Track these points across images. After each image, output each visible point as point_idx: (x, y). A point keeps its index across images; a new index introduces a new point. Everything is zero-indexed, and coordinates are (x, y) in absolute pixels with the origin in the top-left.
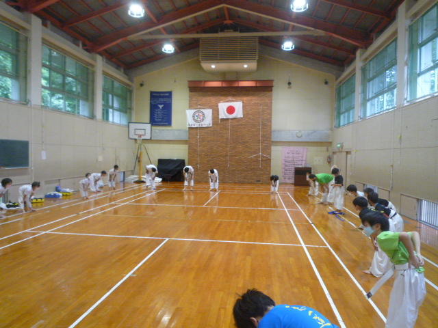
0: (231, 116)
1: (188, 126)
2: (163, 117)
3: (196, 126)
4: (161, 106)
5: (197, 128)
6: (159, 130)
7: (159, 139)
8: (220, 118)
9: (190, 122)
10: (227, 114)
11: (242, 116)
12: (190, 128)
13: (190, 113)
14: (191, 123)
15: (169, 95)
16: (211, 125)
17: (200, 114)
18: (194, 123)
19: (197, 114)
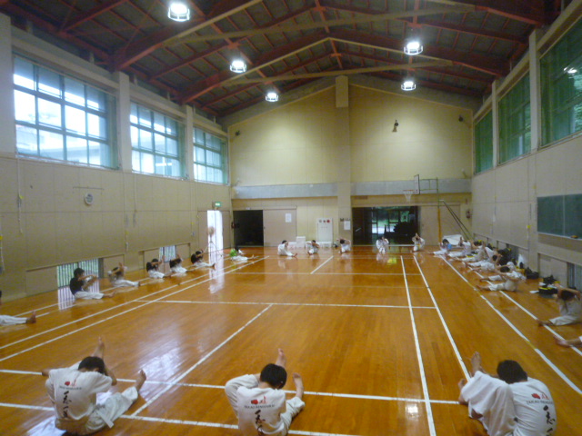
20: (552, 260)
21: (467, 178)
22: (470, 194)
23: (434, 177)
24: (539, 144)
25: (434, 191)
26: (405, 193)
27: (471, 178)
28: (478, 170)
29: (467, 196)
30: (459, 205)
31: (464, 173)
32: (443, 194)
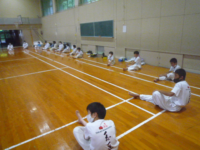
20: (88, 45)
21: (39, 18)
22: (41, 25)
23: (27, 17)
24: (79, 4)
25: (27, 23)
26: (15, 24)
27: (40, 18)
28: (43, 15)
29: (40, 25)
30: (38, 29)
31: (38, 16)
32: (31, 25)
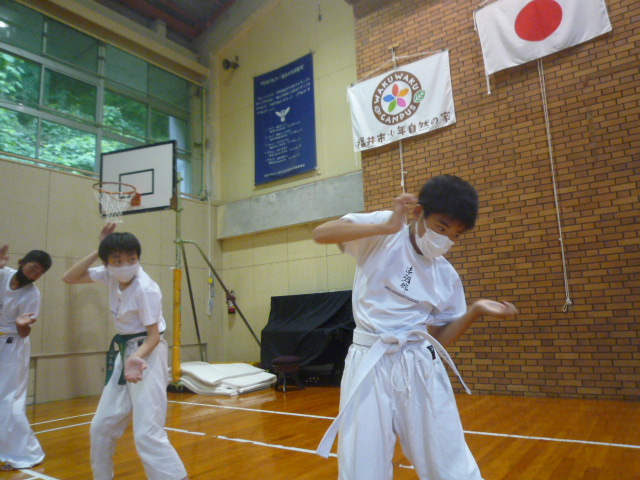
0: (542, 48)
1: (358, 150)
2: (290, 146)
3: (387, 141)
4: (282, 115)
5: (394, 146)
6: (278, 193)
7: (279, 224)
8: (489, 70)
9: (367, 128)
10: (519, 43)
11: (608, 28)
12: (368, 155)
13: (359, 95)
14: (366, 134)
15: (303, 69)
16: (452, 118)
17: (401, 86)
18: (381, 127)
19: (389, 91)
